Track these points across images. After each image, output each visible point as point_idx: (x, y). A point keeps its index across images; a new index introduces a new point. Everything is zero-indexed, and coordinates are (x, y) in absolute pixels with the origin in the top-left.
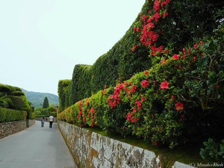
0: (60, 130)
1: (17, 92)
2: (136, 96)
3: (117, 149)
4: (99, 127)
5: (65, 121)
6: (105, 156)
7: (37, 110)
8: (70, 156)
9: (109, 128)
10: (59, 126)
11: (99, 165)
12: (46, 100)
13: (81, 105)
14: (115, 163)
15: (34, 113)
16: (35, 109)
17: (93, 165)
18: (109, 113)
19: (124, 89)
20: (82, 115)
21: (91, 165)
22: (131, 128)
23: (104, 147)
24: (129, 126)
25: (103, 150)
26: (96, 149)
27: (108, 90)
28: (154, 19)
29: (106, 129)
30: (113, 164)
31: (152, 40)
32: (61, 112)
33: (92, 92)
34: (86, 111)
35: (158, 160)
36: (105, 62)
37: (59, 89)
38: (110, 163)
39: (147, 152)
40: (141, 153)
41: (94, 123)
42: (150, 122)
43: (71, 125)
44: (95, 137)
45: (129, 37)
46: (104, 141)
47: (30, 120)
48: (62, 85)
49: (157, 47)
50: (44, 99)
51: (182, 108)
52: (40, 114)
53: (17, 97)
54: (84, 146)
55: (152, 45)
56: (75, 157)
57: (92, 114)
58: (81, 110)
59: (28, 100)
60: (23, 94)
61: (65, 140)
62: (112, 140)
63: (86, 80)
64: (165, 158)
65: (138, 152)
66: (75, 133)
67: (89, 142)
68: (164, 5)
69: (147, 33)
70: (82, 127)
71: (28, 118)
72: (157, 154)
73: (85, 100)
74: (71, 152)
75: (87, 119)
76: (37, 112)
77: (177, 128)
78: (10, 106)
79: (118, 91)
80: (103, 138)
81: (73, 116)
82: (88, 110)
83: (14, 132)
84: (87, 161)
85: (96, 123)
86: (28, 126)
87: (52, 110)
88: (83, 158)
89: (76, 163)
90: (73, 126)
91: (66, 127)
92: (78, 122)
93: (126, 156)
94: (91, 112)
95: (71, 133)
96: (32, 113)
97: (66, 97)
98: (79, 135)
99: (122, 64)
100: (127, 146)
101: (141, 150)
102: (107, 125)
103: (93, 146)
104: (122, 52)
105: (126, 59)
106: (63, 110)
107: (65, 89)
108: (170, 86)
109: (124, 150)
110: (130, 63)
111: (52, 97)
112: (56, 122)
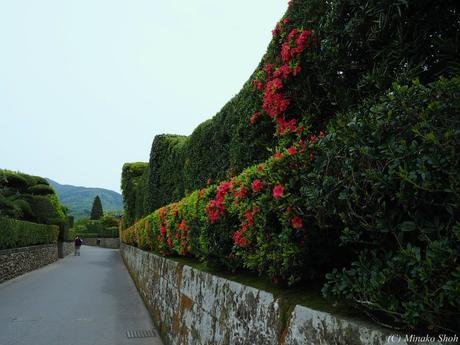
0: (126, 264)
1: (40, 186)
2: (246, 204)
3: (222, 294)
4: (194, 256)
5: (136, 245)
6: (204, 306)
7: (79, 223)
8: (144, 312)
9: (211, 257)
10: (123, 255)
11: (194, 323)
12: (97, 203)
13: (164, 215)
14: (218, 317)
15: (73, 230)
16: (75, 221)
17: (184, 324)
18: (210, 231)
19: (231, 190)
20: (165, 233)
21: (181, 325)
22: (241, 257)
23: (203, 291)
24: (238, 254)
25: (200, 296)
26: (189, 295)
27: (207, 191)
28: (282, 74)
29: (206, 259)
30: (215, 319)
31: (279, 108)
32: (127, 227)
33: (186, 191)
34: (172, 228)
35: (276, 305)
36: (209, 135)
37: (123, 182)
38: (211, 318)
39: (263, 294)
40: (255, 296)
41: (186, 249)
42: (265, 246)
43: (146, 253)
44: (189, 275)
45: (248, 95)
46: (202, 280)
47: (65, 243)
48: (130, 173)
49: (287, 120)
50: (93, 201)
51: (301, 225)
52: (85, 232)
53: (40, 196)
54: (169, 292)
55: (279, 116)
56: (154, 313)
57: (183, 232)
58: (164, 225)
59: (61, 204)
60: (51, 192)
61: (136, 282)
62: (215, 278)
63: (175, 166)
64: (286, 301)
65: (250, 295)
66: (155, 268)
67: (179, 284)
68: (295, 54)
69: (272, 97)
70: (167, 257)
71: (62, 238)
72: (275, 297)
73: (171, 205)
74: (147, 306)
75: (175, 241)
76: (79, 226)
77: (297, 255)
78: (26, 216)
79: (222, 194)
80: (201, 276)
81: (151, 235)
82: (176, 225)
83: (34, 267)
84: (175, 319)
85: (189, 248)
86: (61, 256)
87: (110, 222)
88: (168, 313)
89: (155, 324)
90: (151, 255)
91: (137, 258)
92: (160, 247)
93: (235, 304)
94: (181, 228)
95: (146, 268)
96: (70, 230)
97: (138, 197)
98: (160, 273)
99: (236, 143)
100: (236, 287)
101: (255, 291)
102: (206, 251)
103: (185, 291)
104: (236, 122)
105: (242, 135)
106: (132, 223)
107: (135, 183)
108: (285, 193)
109: (232, 294)
110: (249, 142)
111: (109, 197)
112: (118, 247)
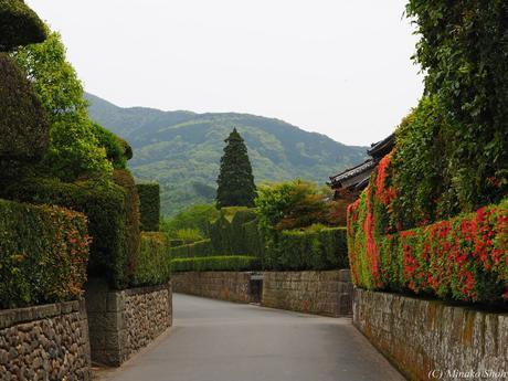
12: (235, 154)
15: (158, 238)
52: (201, 250)
71: (105, 274)
111: (268, 140)
112: (345, 310)
